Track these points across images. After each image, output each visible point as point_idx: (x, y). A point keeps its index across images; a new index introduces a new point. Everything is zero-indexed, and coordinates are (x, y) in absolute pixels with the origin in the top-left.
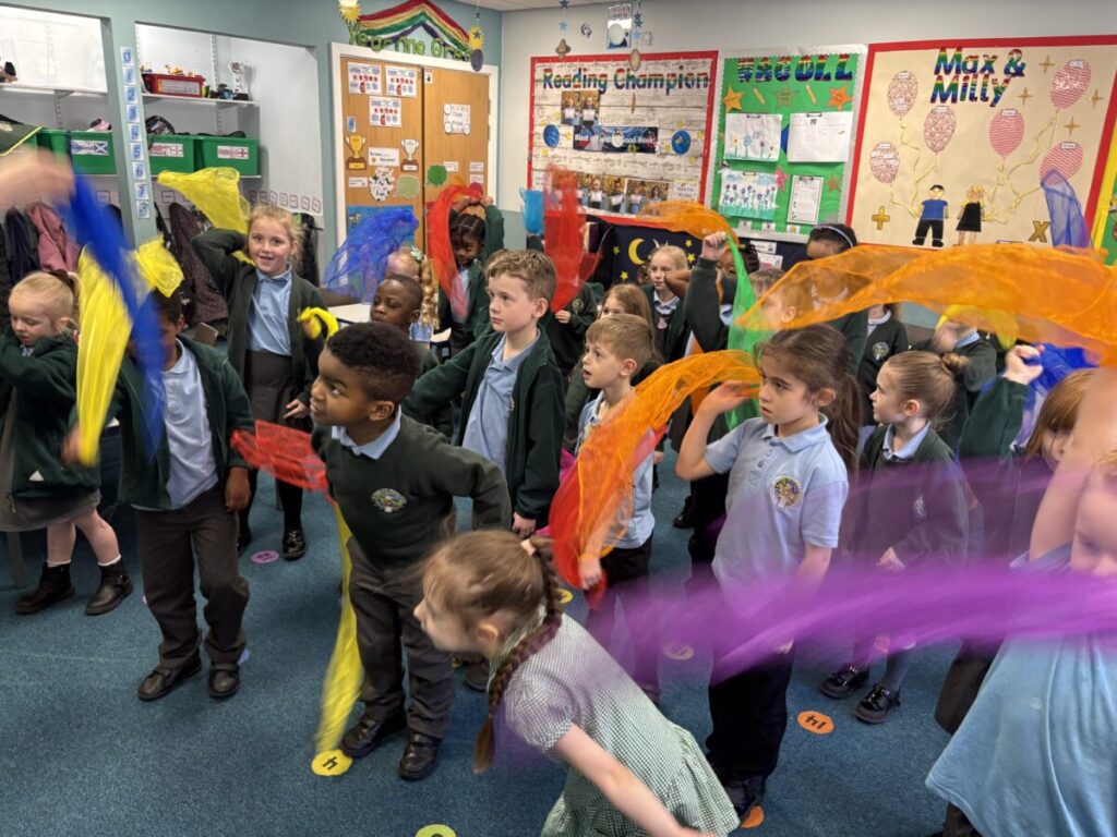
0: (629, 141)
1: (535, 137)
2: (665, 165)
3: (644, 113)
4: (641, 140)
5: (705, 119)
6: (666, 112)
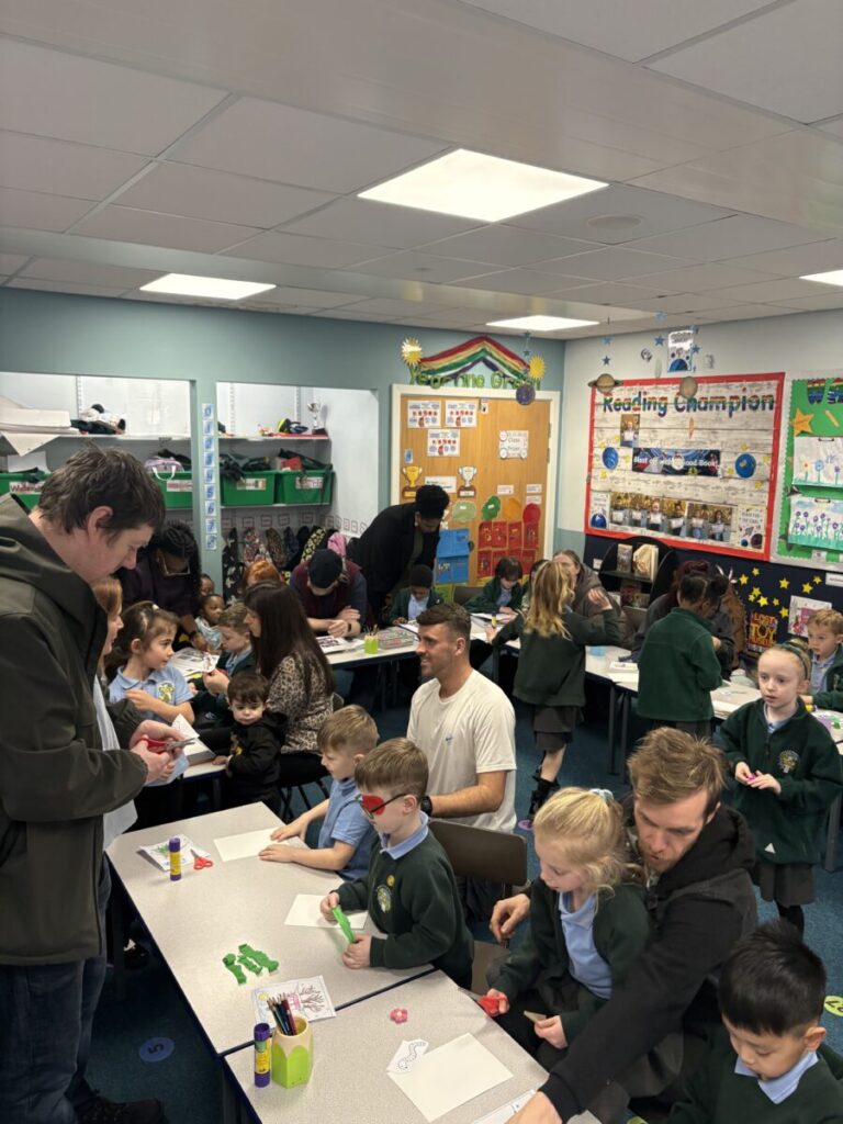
0: (690, 463)
1: (595, 459)
2: (729, 489)
3: (706, 436)
4: (702, 463)
5: (771, 442)
6: (730, 434)
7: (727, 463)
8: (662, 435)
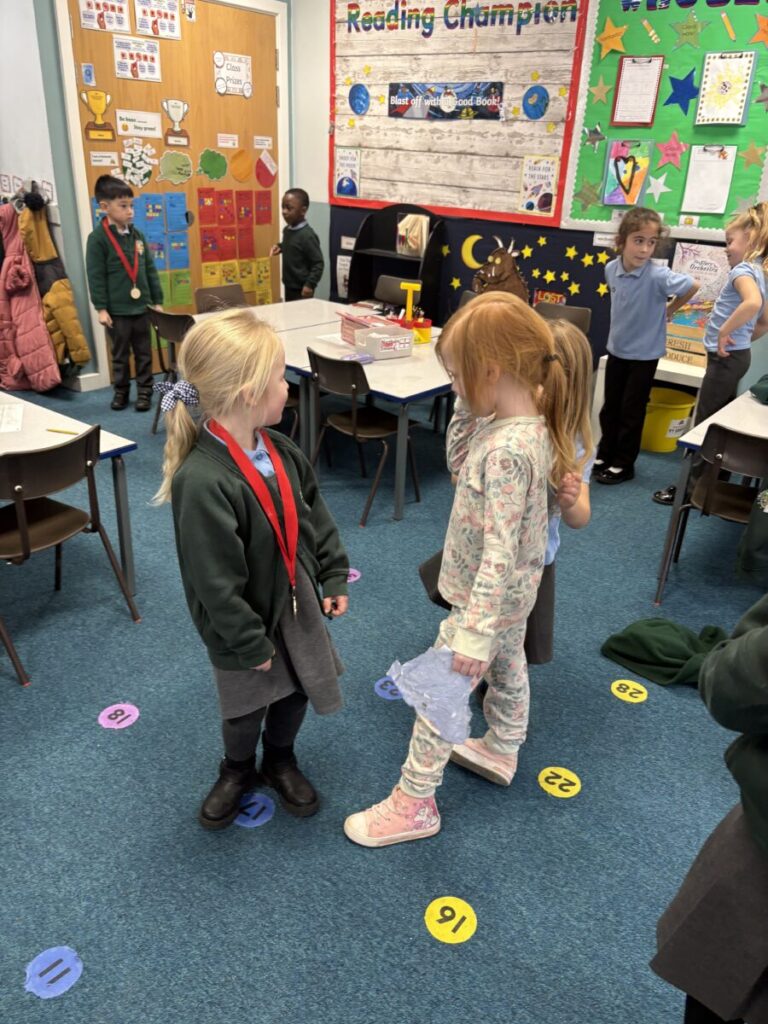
0: (463, 103)
1: (338, 102)
2: (513, 135)
3: (486, 63)
4: (480, 101)
5: (570, 68)
6: (518, 59)
7: (512, 99)
8: (428, 63)
